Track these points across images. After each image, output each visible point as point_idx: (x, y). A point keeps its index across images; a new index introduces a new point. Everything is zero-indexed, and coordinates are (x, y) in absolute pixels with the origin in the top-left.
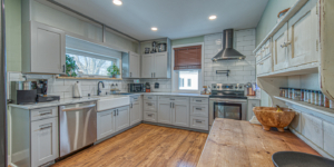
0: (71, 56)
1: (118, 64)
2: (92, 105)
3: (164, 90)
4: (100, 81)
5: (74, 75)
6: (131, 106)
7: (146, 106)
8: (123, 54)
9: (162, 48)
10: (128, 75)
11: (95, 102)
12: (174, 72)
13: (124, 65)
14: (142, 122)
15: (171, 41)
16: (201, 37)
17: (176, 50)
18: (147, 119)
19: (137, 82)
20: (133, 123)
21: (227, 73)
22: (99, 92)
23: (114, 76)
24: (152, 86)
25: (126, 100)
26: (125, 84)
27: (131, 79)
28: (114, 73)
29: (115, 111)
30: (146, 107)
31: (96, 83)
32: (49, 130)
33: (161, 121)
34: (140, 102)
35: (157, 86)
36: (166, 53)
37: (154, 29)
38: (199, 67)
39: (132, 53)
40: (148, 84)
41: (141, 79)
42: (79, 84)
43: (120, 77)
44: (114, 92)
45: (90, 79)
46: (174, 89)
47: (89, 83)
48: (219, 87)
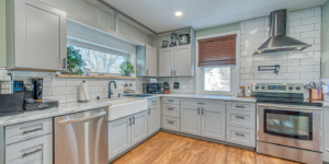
0: (76, 48)
1: (132, 61)
2: (103, 113)
3: (184, 91)
4: (112, 80)
5: (80, 72)
6: (149, 111)
7: (165, 110)
8: (137, 48)
9: (184, 39)
10: (143, 74)
11: (106, 108)
12: (198, 69)
13: (140, 62)
14: (161, 130)
15: (195, 31)
16: (236, 24)
17: (200, 42)
18: (167, 126)
19: (153, 81)
20: (151, 132)
21: (276, 68)
22: (110, 94)
23: (127, 74)
24: (171, 86)
25: (143, 104)
26: (140, 83)
27: (147, 78)
28: (127, 70)
29: (132, 120)
30: (166, 112)
31: (106, 83)
32: (38, 155)
33: (185, 130)
34: (158, 106)
35: (177, 86)
36: (189, 46)
37: (179, 14)
38: (232, 62)
39: (148, 46)
40: (166, 84)
41: (158, 78)
42: (85, 85)
43: (133, 75)
44: (128, 94)
45: (100, 77)
46: (198, 91)
47: (98, 83)
48: (263, 88)
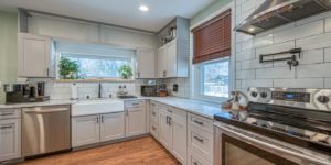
0: (72, 60)
6: (126, 112)
7: (151, 114)
12: (193, 67)
15: (189, 20)
17: (195, 32)
18: (152, 132)
23: (126, 77)
26: (140, 85)
29: (100, 118)
30: (152, 117)
35: (175, 88)
36: (175, 41)
37: (144, 8)
48: (264, 95)
